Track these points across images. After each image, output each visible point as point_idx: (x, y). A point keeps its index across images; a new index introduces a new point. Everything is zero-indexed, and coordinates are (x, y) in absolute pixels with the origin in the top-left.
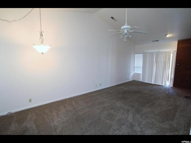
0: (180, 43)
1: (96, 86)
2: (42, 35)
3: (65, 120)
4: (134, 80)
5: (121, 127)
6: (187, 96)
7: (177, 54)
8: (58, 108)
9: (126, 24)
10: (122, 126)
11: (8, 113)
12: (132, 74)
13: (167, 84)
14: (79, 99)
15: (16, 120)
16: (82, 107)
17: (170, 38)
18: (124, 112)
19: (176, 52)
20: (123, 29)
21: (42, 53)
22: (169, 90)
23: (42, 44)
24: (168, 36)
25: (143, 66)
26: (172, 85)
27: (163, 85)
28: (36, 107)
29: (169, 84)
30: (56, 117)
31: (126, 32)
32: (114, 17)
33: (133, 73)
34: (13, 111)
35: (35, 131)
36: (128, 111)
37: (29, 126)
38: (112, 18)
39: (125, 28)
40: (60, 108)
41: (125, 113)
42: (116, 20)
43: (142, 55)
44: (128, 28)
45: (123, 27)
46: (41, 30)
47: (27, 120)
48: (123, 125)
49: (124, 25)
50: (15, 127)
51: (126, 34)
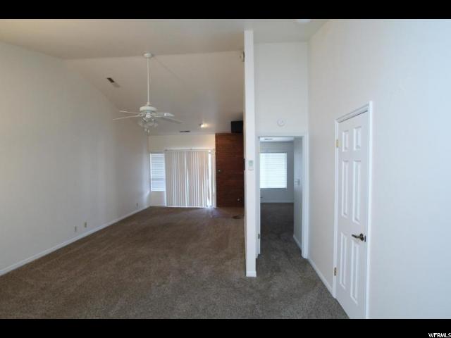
0: (219, 137)
1: (75, 229)
4: (151, 207)
5: (166, 279)
7: (216, 154)
9: (148, 103)
10: (168, 277)
12: (146, 194)
13: (208, 204)
17: (205, 129)
18: (160, 259)
19: (215, 152)
20: (144, 111)
22: (212, 212)
24: (203, 126)
25: (166, 176)
26: (214, 206)
27: (203, 207)
29: (211, 204)
31: (148, 116)
33: (148, 192)
36: (166, 255)
38: (111, 80)
42: (117, 86)
43: (162, 156)
45: (142, 108)
48: (168, 275)
51: (150, 120)
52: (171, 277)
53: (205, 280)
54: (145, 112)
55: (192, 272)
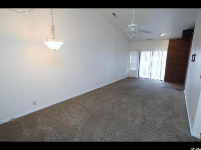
1: (98, 84)
2: (54, 30)
3: (81, 119)
4: (129, 77)
5: (136, 119)
6: (177, 88)
8: (67, 109)
9: (133, 22)
11: (11, 119)
14: (84, 98)
15: (26, 125)
16: (92, 105)
21: (55, 50)
23: (54, 40)
24: (162, 35)
28: (41, 110)
30: (70, 118)
31: (132, 30)
32: (115, 14)
34: (17, 116)
35: (55, 133)
36: (136, 105)
37: (44, 129)
39: (132, 27)
40: (69, 109)
41: (133, 107)
42: (117, 17)
44: (135, 27)
45: (129, 26)
46: (53, 24)
47: (39, 124)
48: (137, 117)
49: (131, 23)
50: (29, 133)
51: (133, 32)
52: (138, 118)
53: (159, 127)
54: (131, 27)
55: (151, 119)
